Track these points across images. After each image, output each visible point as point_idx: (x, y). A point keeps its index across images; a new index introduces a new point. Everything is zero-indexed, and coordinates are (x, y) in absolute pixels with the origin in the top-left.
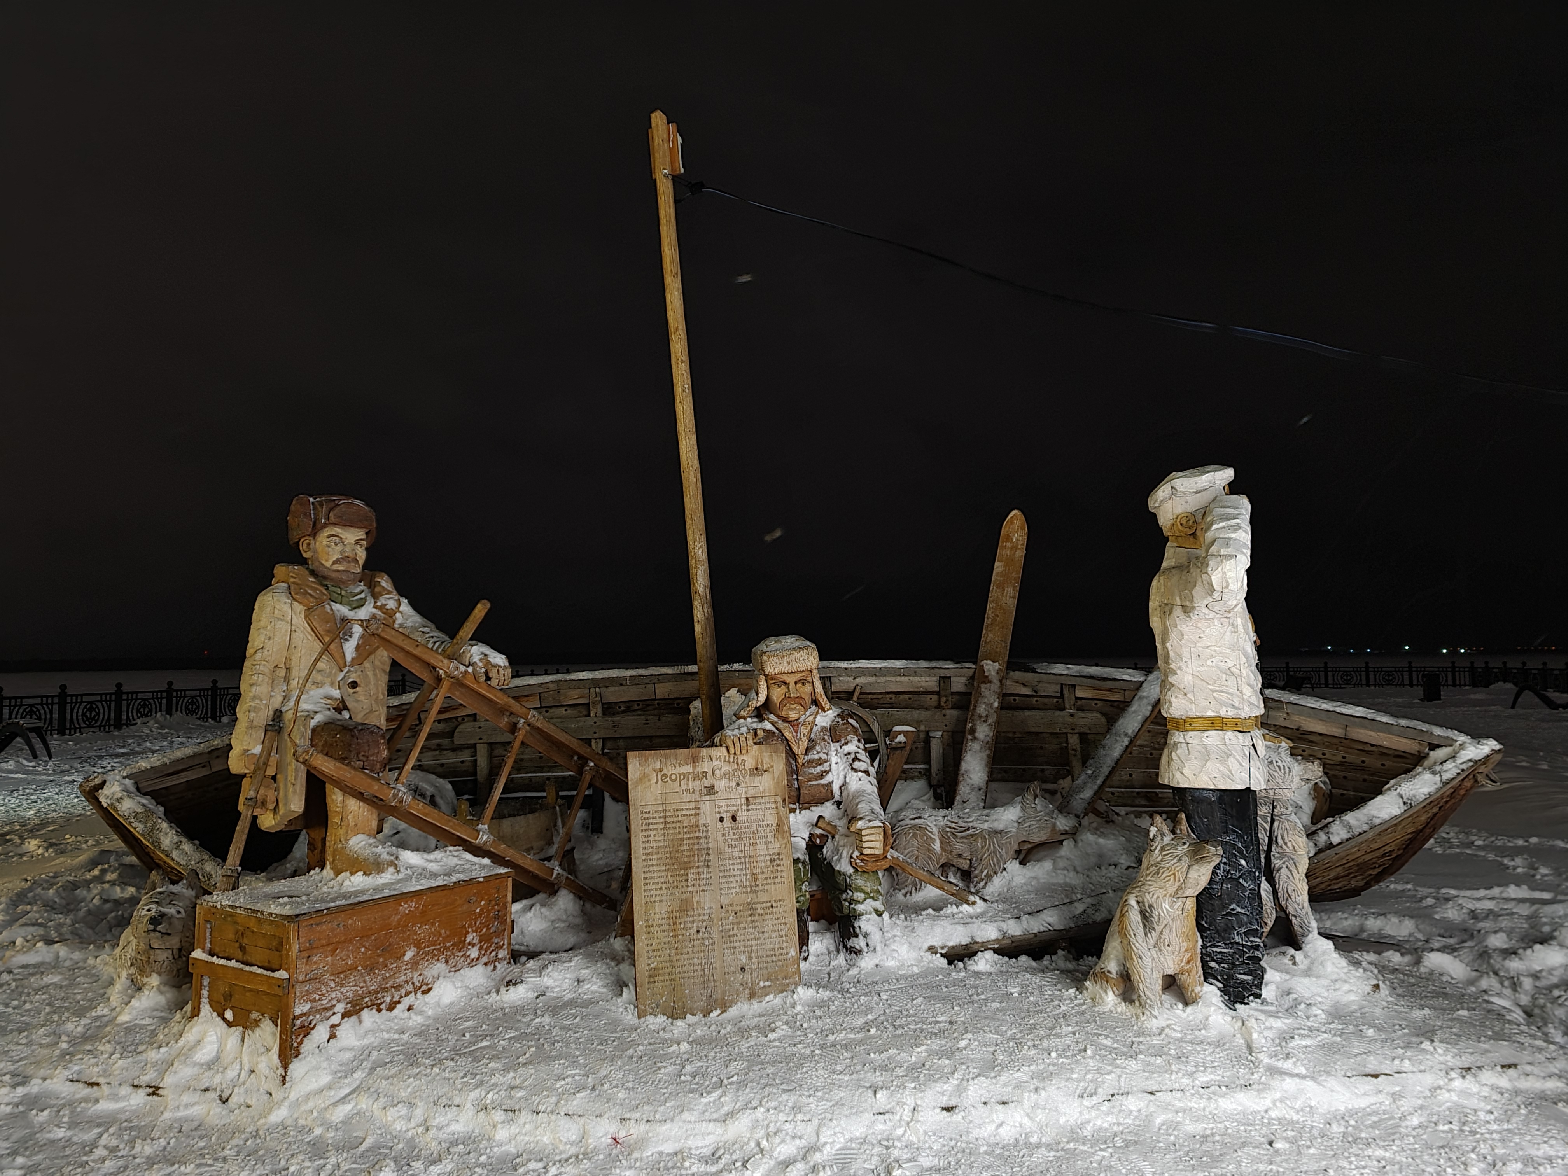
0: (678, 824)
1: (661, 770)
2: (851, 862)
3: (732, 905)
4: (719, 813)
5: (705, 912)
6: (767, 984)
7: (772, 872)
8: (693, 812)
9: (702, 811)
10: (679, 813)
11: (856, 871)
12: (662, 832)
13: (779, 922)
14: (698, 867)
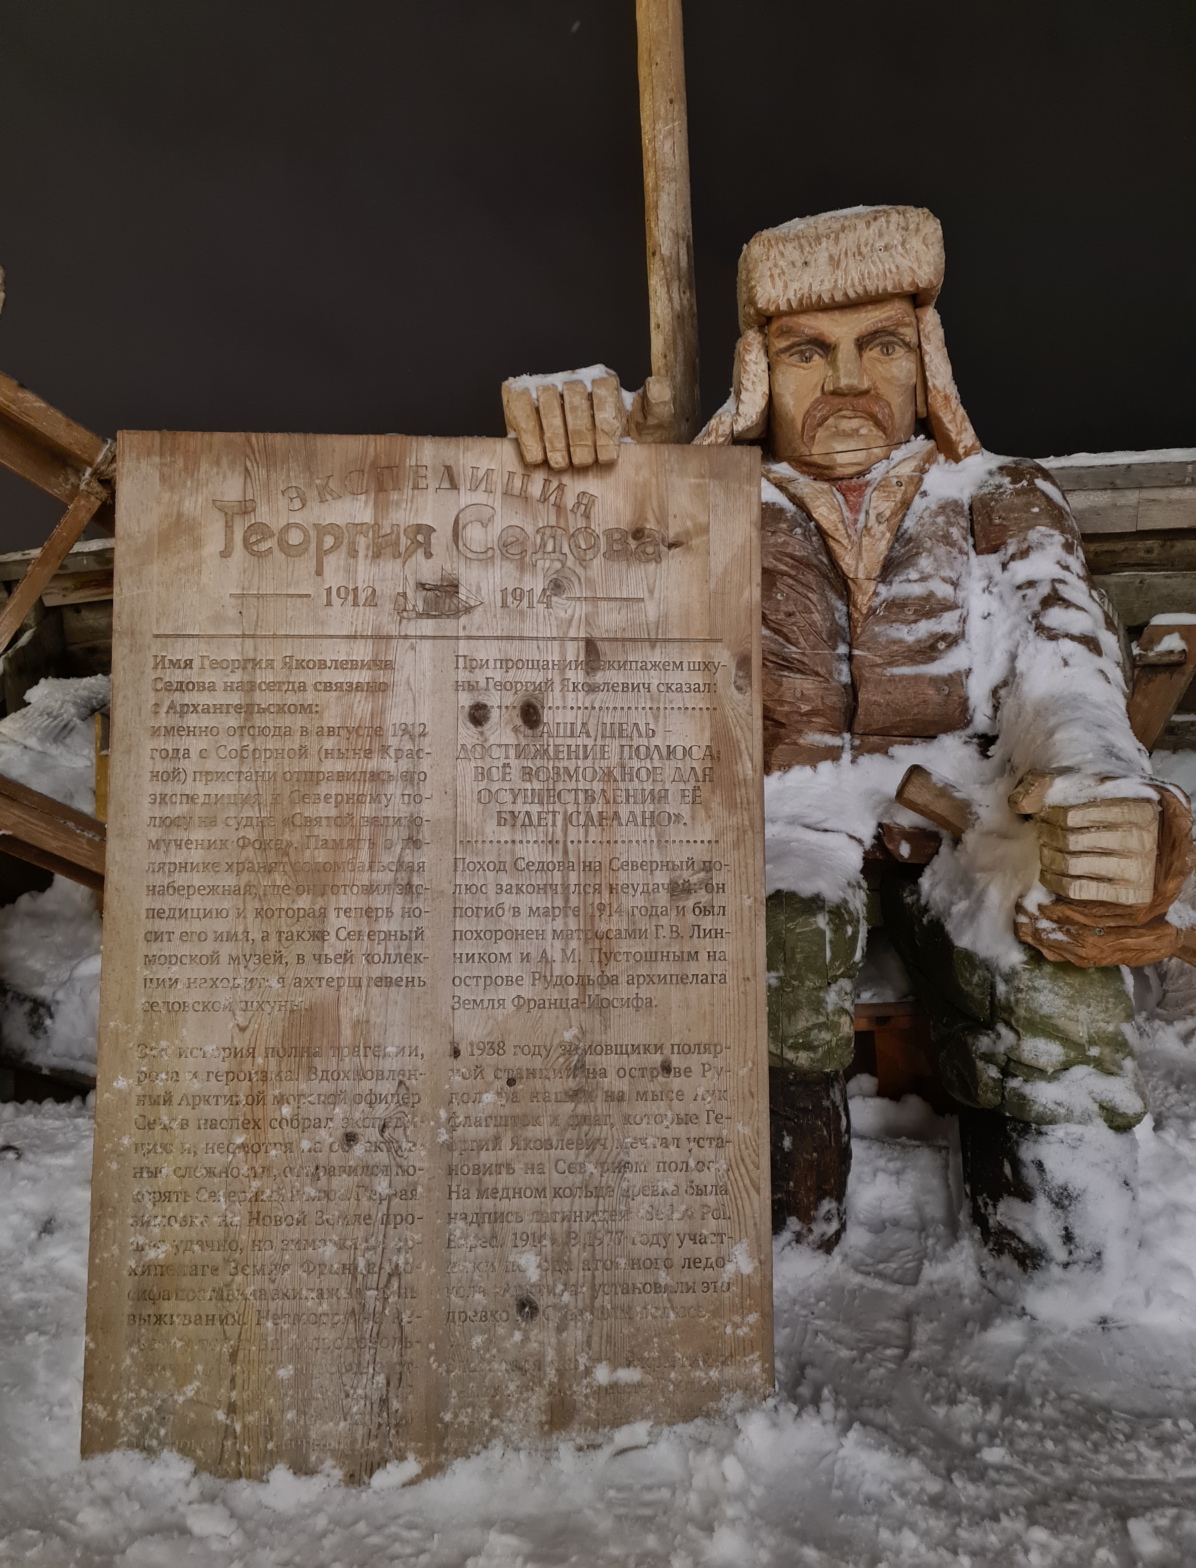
0: (300, 720)
1: (246, 508)
2: (1016, 928)
3: (496, 1047)
4: (471, 687)
5: (387, 1065)
6: (629, 1375)
7: (676, 934)
8: (363, 676)
9: (399, 677)
10: (309, 677)
11: (1036, 958)
12: (235, 743)
13: (694, 1131)
14: (370, 889)
